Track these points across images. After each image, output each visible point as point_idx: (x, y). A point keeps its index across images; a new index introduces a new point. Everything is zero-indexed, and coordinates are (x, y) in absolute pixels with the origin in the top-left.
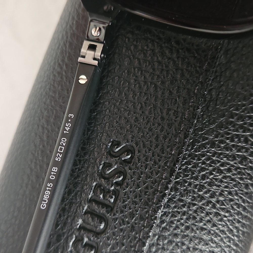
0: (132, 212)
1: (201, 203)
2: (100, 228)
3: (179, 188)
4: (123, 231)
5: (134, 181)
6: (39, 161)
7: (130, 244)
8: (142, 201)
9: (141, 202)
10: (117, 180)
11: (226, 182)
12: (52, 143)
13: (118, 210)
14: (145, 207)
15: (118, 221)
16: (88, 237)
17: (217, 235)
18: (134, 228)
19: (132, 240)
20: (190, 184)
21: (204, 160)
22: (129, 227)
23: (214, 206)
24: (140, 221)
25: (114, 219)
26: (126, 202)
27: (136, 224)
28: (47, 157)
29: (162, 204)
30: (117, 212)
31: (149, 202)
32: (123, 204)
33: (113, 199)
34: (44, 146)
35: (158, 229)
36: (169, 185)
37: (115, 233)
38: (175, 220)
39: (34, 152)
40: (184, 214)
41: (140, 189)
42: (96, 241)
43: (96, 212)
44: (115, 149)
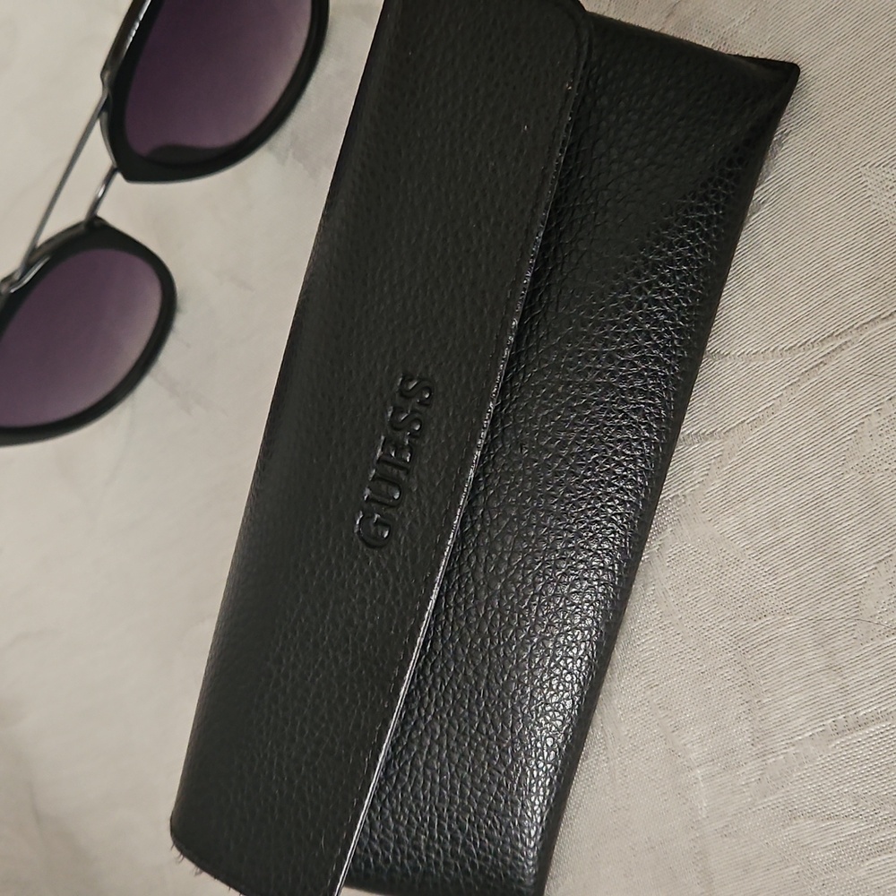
2: (394, 498)
21: (545, 395)
23: (565, 461)
40: (519, 475)
44: (407, 385)
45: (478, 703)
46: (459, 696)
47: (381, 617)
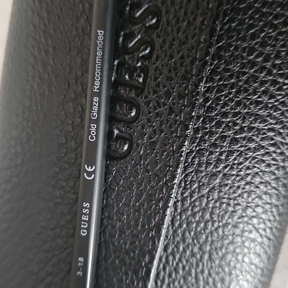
0: (168, 91)
1: (252, 71)
2: (131, 115)
3: (222, 55)
4: (159, 115)
5: (164, 51)
6: (43, 46)
7: (170, 130)
8: (178, 75)
9: (176, 76)
10: (143, 53)
11: (282, 40)
12: (54, 19)
13: (149, 90)
14: (183, 81)
15: (151, 104)
16: (118, 129)
17: (276, 109)
18: (173, 110)
19: (171, 125)
20: (236, 48)
21: (252, 15)
22: (166, 110)
23: (269, 73)
24: (178, 101)
25: (146, 102)
26: (158, 79)
27: (174, 104)
28: (51, 38)
29: (204, 75)
30: (149, 93)
31: (188, 74)
32: (155, 82)
33: (142, 78)
34: (45, 25)
35: (202, 110)
36: (210, 50)
37: (150, 119)
38: (222, 95)
39: (34, 35)
40: (232, 86)
41: (173, 60)
42: (129, 132)
43: (124, 97)
44: (135, 14)
45: (202, 272)
46: (187, 268)
47: (128, 216)
